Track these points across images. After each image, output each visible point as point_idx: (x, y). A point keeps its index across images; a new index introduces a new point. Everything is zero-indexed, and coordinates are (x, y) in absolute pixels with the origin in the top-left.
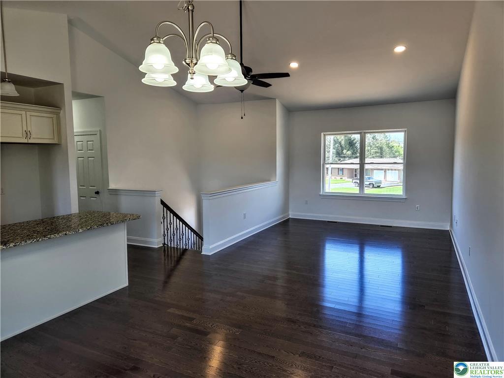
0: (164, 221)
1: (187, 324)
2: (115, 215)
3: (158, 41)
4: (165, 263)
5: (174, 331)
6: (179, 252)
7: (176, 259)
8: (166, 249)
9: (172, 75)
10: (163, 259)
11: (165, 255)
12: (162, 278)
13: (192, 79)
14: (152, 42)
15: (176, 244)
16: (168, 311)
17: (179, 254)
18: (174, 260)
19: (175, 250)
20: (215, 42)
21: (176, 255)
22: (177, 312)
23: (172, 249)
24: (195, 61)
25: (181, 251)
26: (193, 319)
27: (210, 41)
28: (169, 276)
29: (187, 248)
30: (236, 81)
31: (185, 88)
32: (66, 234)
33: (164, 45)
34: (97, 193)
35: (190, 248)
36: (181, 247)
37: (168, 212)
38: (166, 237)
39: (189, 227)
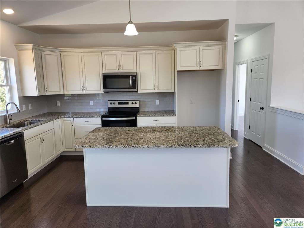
34: (262, 108)
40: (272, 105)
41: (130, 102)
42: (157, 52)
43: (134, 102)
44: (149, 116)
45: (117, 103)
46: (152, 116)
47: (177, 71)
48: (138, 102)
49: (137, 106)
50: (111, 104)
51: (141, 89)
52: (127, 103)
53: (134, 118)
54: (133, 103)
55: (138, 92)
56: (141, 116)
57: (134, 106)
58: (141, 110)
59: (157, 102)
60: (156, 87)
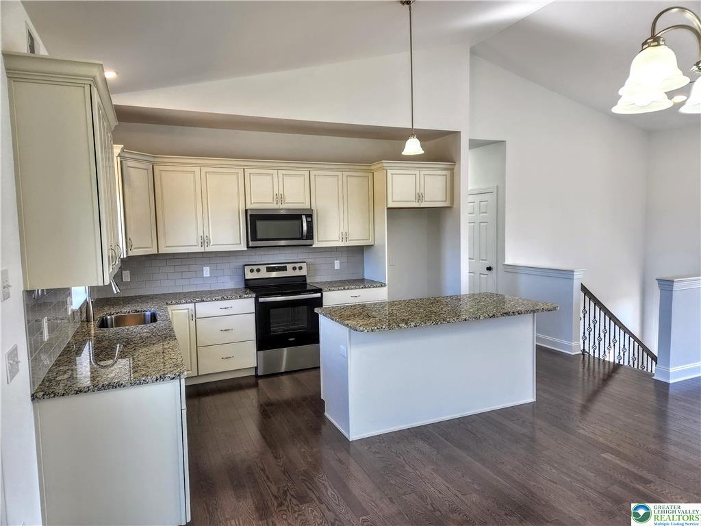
0: (584, 317)
3: (656, 43)
4: (583, 379)
6: (607, 367)
7: (601, 376)
8: (586, 359)
10: (581, 373)
11: (583, 368)
12: (579, 399)
14: (646, 46)
15: (602, 353)
16: (602, 455)
17: (607, 370)
18: (599, 377)
19: (601, 363)
21: (602, 371)
22: (617, 462)
23: (596, 361)
25: (612, 366)
26: (649, 482)
28: (592, 396)
29: (621, 363)
34: (489, 269)
35: (626, 364)
36: (612, 360)
37: (592, 304)
38: (587, 342)
39: (626, 331)
40: (509, 260)
41: (289, 267)
42: (346, 174)
43: (297, 265)
45: (263, 268)
46: (348, 289)
47: (388, 208)
48: (304, 265)
49: (303, 272)
50: (252, 271)
51: (318, 241)
52: (284, 269)
54: (294, 268)
55: (314, 246)
56: (330, 290)
57: (298, 273)
58: (308, 281)
59: (337, 265)
60: (345, 236)
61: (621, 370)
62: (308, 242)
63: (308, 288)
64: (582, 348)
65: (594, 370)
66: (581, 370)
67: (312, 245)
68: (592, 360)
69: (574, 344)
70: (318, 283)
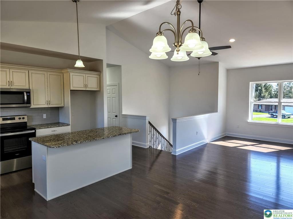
0: (150, 133)
1: (165, 196)
2: (126, 129)
3: (161, 34)
4: (150, 157)
5: (158, 198)
6: (158, 152)
7: (156, 156)
8: (151, 149)
9: (166, 53)
10: (149, 155)
11: (150, 153)
12: (148, 166)
13: (178, 54)
14: (158, 35)
15: (156, 146)
16: (154, 186)
17: (158, 153)
18: (155, 156)
19: (156, 150)
20: (194, 31)
21: (156, 154)
22: (159, 187)
23: (154, 150)
24: (180, 44)
25: (159, 151)
26: (169, 193)
27: (191, 31)
28: (152, 165)
29: (162, 150)
30: (204, 53)
31: (172, 59)
32: (103, 138)
33: (164, 36)
34: (116, 116)
35: (164, 150)
36: (159, 149)
37: (153, 128)
38: (151, 143)
39: (164, 138)
40: (123, 113)
41: (17, 118)
42: (49, 73)
43: (21, 117)
44: (48, 128)
46: (50, 127)
48: (26, 117)
49: (26, 120)
51: (33, 105)
52: (14, 119)
53: (34, 131)
54: (20, 119)
55: (31, 107)
56: (40, 129)
57: (22, 121)
58: (28, 124)
59: (45, 116)
60: (49, 103)
61: (162, 153)
62: (28, 105)
63: (28, 128)
64: (149, 145)
65: (153, 153)
66: (149, 154)
67: (30, 107)
68: (153, 150)
69: (147, 144)
70: (33, 125)
